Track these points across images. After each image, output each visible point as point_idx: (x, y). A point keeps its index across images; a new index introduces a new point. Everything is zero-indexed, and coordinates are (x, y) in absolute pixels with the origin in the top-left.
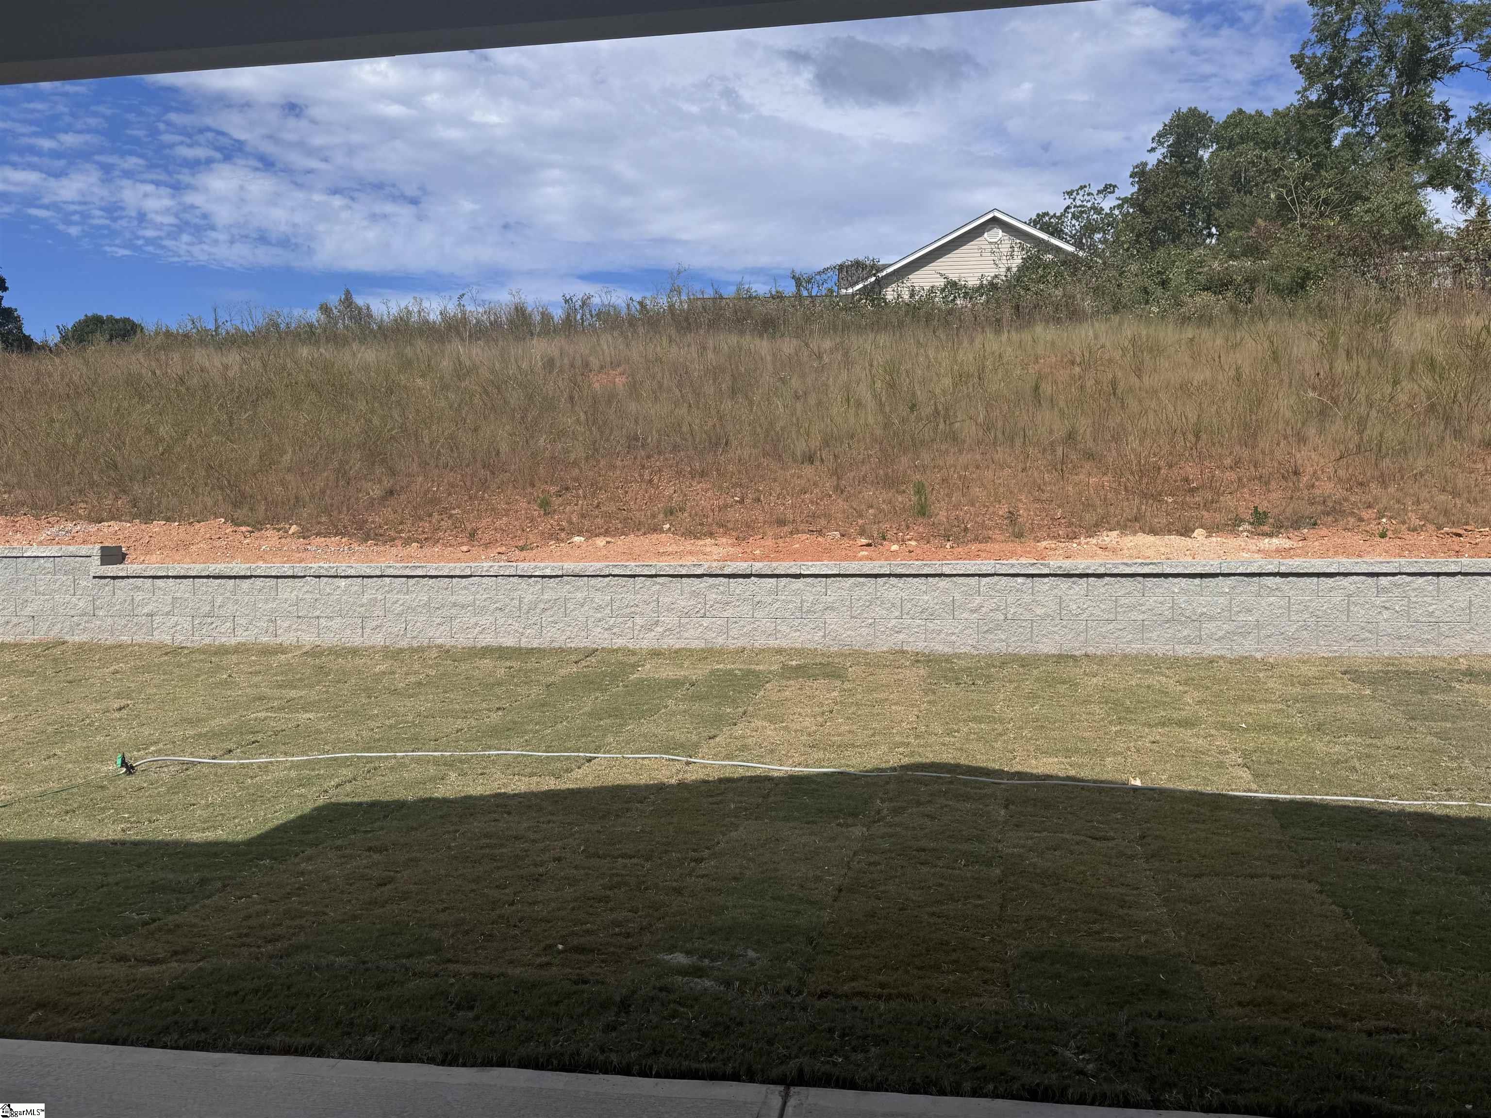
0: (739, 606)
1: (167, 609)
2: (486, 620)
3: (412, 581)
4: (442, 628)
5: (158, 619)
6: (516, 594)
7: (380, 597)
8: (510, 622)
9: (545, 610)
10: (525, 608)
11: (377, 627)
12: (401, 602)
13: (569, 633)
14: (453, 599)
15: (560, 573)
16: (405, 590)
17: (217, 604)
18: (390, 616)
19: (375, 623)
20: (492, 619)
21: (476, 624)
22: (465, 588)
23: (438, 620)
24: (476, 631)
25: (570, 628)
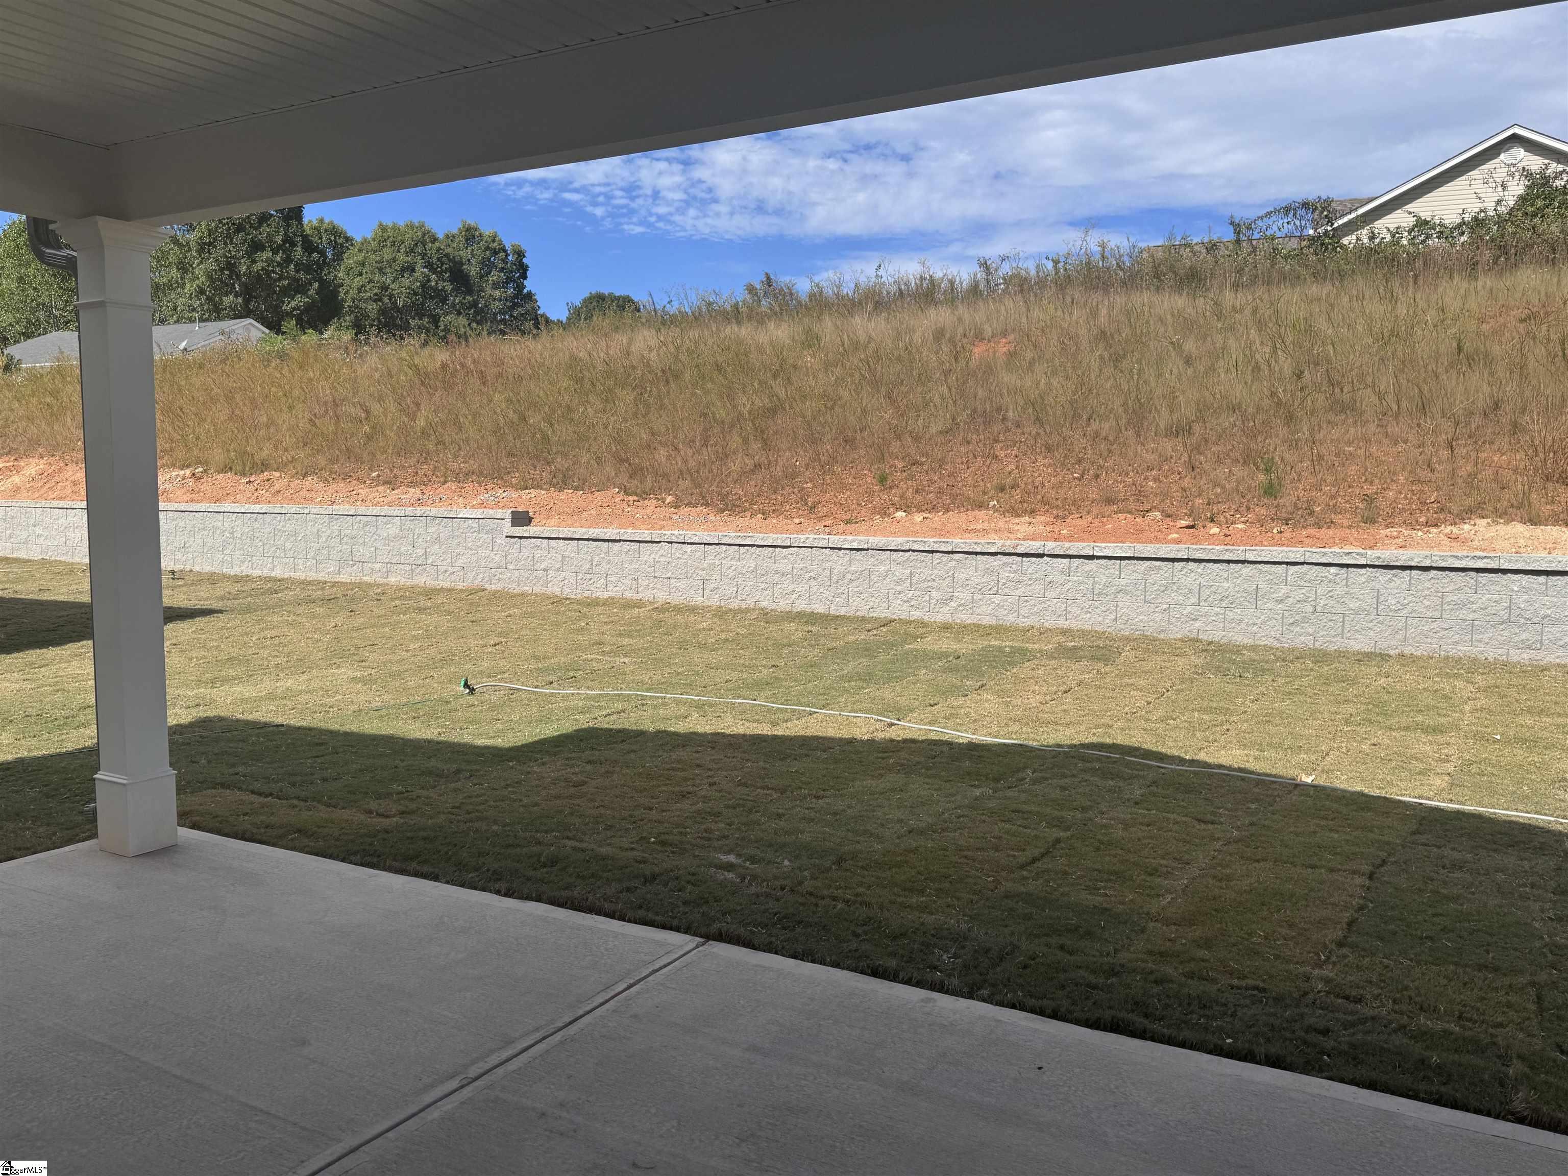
0: (1030, 585)
1: (557, 566)
2: (801, 588)
3: (743, 549)
4: (766, 593)
5: (552, 574)
6: (828, 565)
7: (717, 562)
8: (822, 590)
9: (851, 581)
10: (835, 578)
11: (715, 589)
12: (733, 568)
13: (872, 604)
14: (775, 566)
15: (866, 547)
16: (737, 557)
17: (594, 563)
18: (725, 580)
19: (713, 586)
20: (807, 587)
21: (794, 591)
22: (785, 557)
23: (763, 586)
24: (793, 597)
25: (873, 599)
